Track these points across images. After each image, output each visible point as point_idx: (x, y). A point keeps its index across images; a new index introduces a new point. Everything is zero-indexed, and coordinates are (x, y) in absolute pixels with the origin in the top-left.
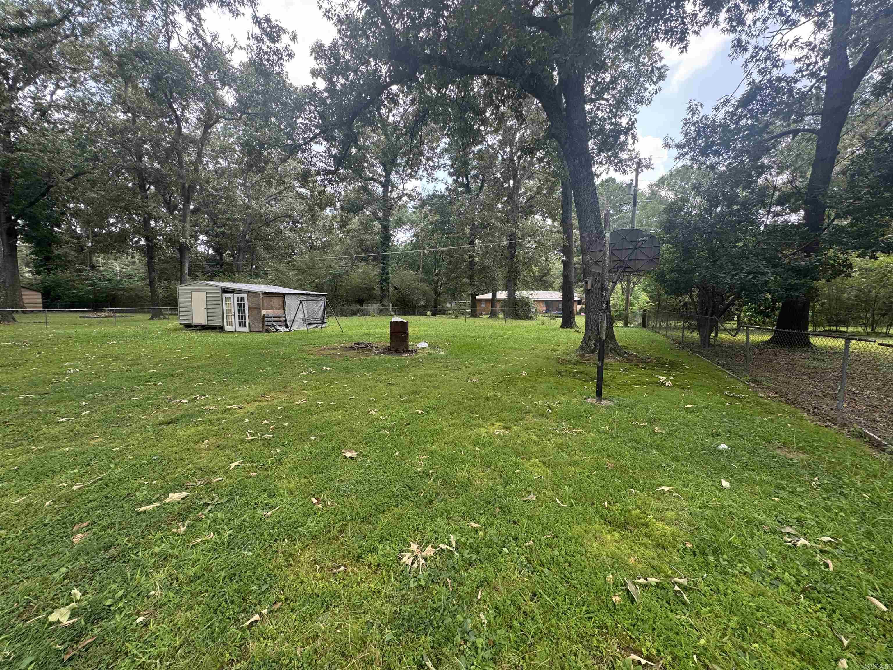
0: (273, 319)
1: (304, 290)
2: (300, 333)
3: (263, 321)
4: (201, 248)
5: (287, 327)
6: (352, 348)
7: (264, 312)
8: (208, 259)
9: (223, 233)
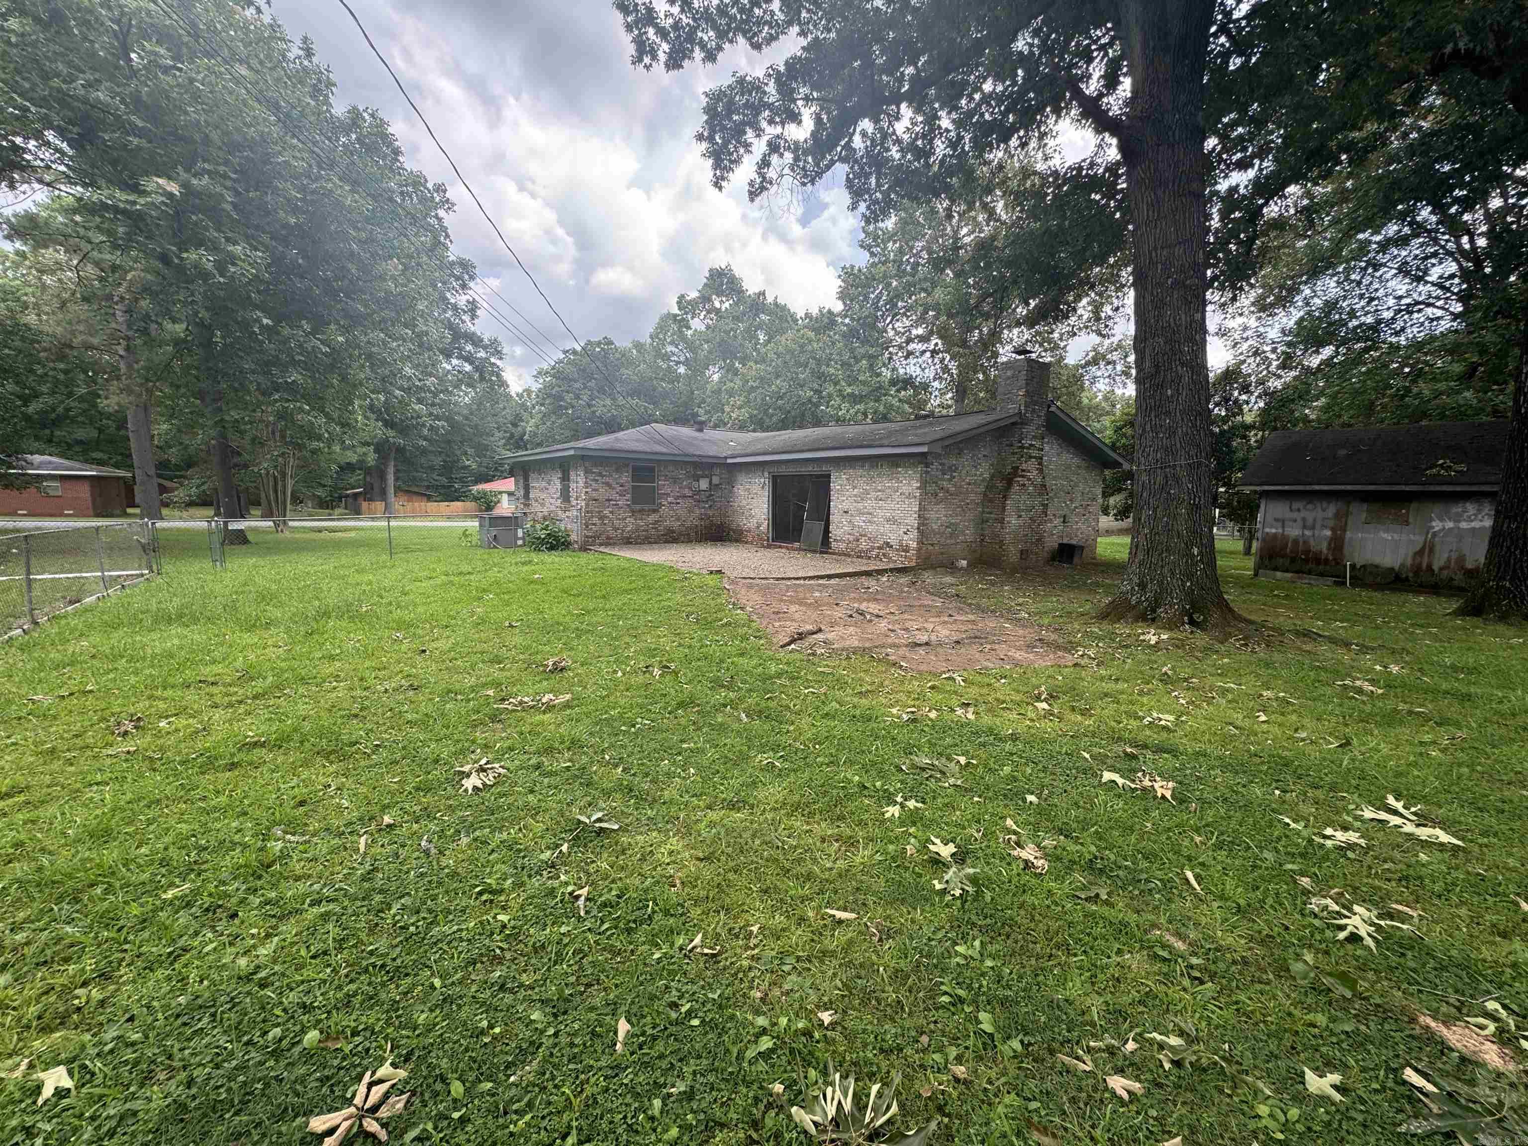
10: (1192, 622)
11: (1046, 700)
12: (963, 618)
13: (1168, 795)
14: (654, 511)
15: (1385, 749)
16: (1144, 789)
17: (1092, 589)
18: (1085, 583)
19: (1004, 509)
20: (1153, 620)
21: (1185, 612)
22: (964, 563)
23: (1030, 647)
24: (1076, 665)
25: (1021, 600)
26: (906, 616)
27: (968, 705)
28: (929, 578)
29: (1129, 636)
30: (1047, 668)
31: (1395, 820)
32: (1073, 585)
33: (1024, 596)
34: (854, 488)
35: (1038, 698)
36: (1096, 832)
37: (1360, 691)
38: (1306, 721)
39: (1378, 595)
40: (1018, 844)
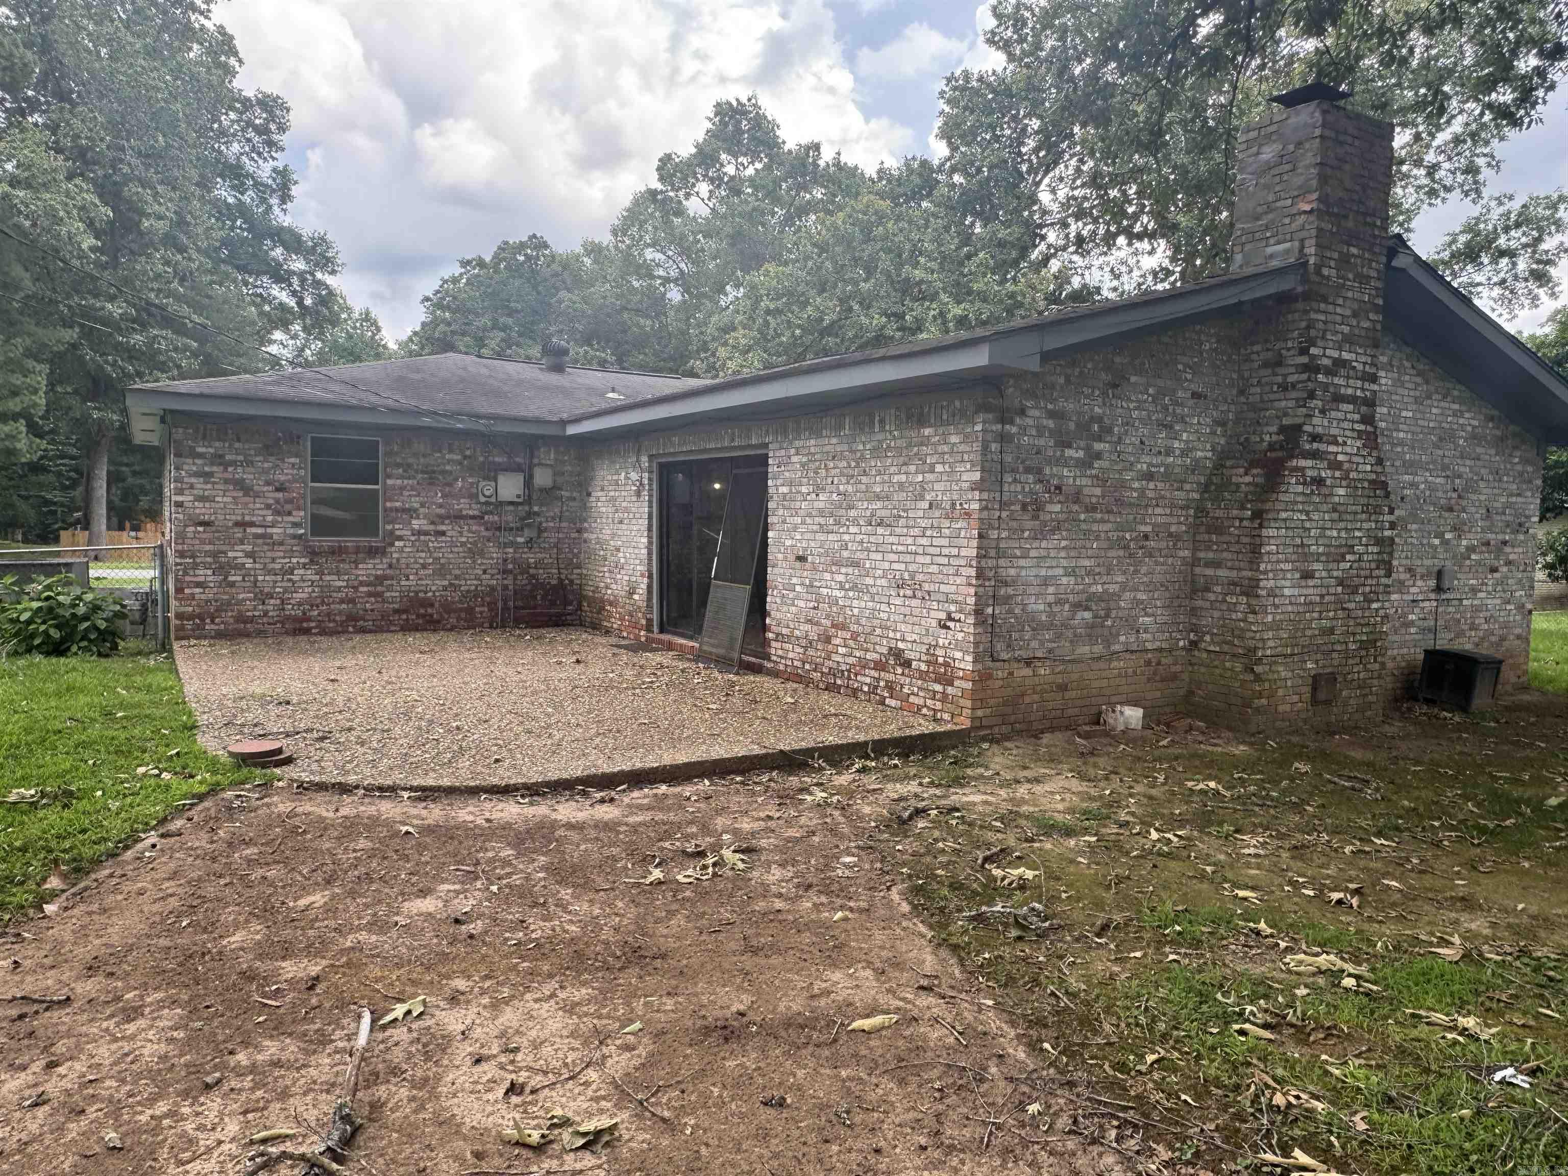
14: (373, 552)
19: (1255, 552)
22: (1133, 715)
34: (818, 489)
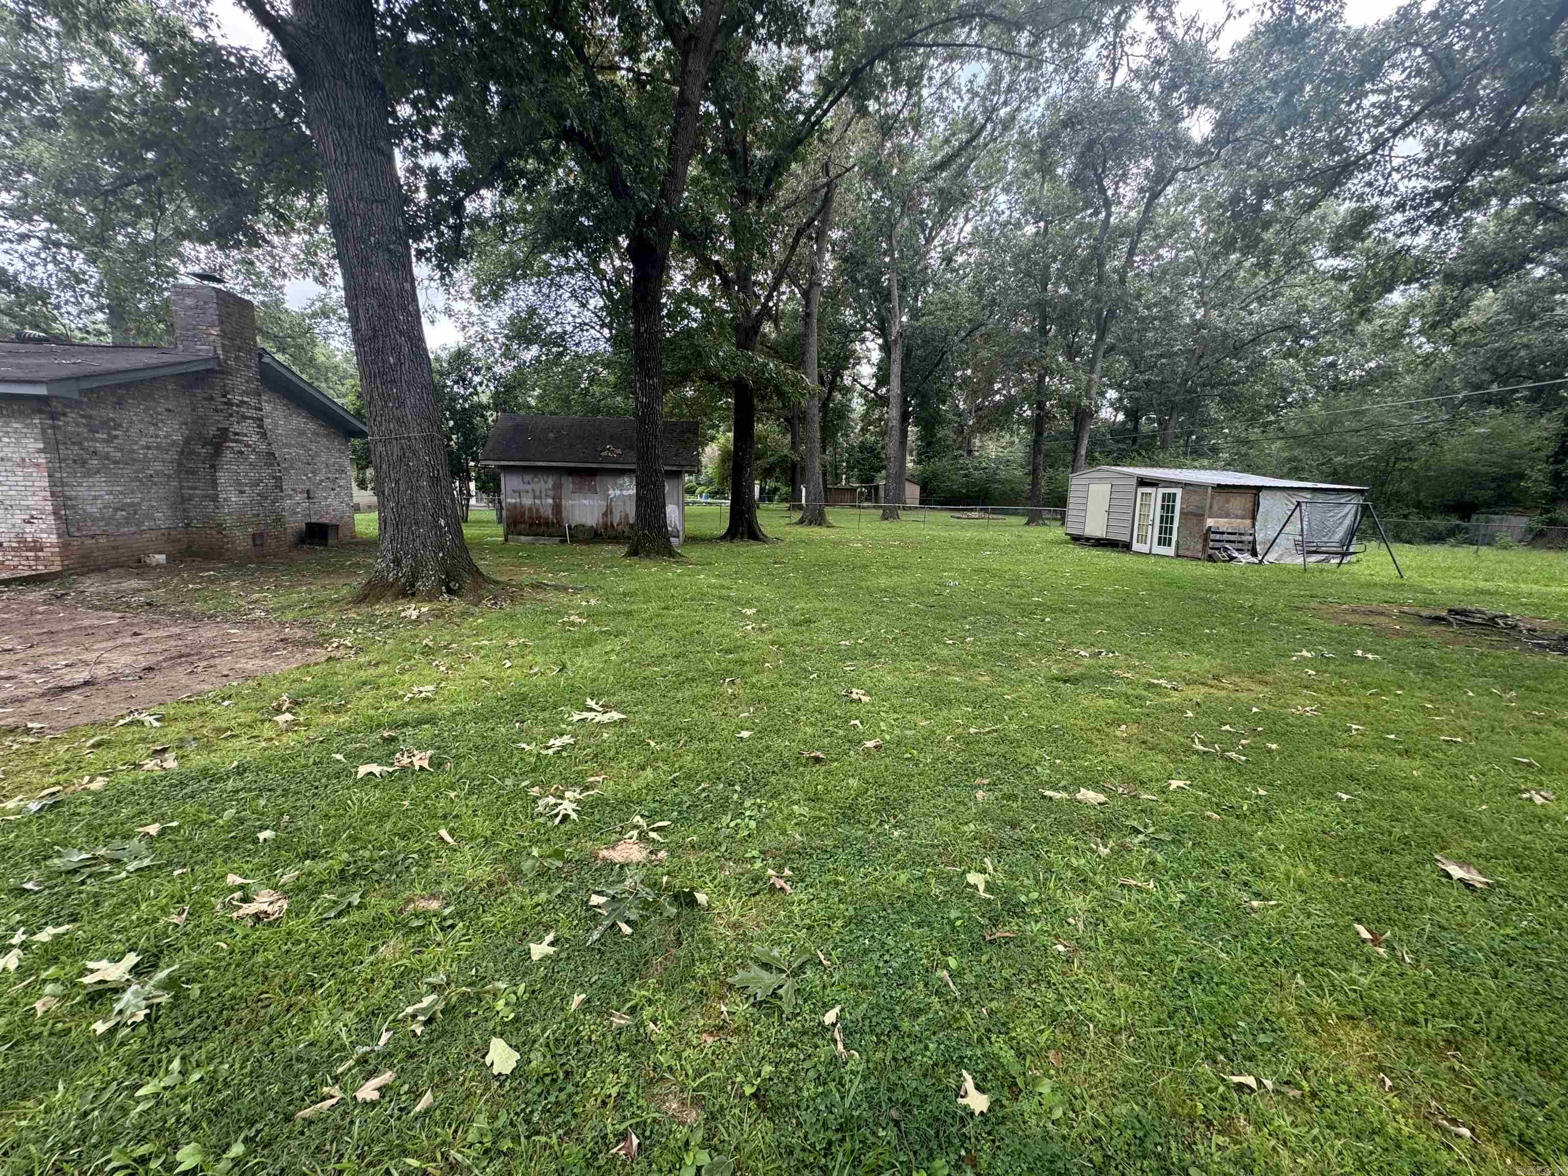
0: (1225, 537)
1: (1301, 479)
2: (1284, 569)
3: (1206, 539)
4: (1106, 413)
5: (1254, 554)
6: (1438, 619)
7: (1210, 522)
8: (1115, 431)
9: (1148, 383)
10: (450, 591)
11: (288, 710)
12: (161, 633)
13: (425, 764)
15: (586, 663)
16: (403, 769)
17: (351, 571)
18: (343, 566)
19: (214, 482)
20: (413, 594)
21: (442, 582)
22: (160, 558)
23: (268, 651)
24: (330, 659)
25: (256, 596)
26: (40, 650)
27: (164, 750)
28: (92, 586)
29: (390, 615)
30: (291, 672)
31: (591, 715)
32: (331, 570)
33: (261, 590)
35: (278, 710)
36: (350, 836)
37: (573, 624)
38: (539, 659)
39: (584, 547)
40: (246, 900)
